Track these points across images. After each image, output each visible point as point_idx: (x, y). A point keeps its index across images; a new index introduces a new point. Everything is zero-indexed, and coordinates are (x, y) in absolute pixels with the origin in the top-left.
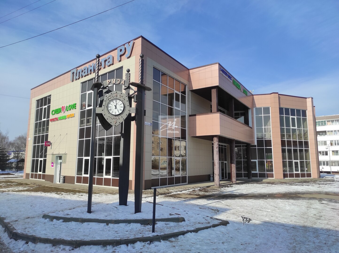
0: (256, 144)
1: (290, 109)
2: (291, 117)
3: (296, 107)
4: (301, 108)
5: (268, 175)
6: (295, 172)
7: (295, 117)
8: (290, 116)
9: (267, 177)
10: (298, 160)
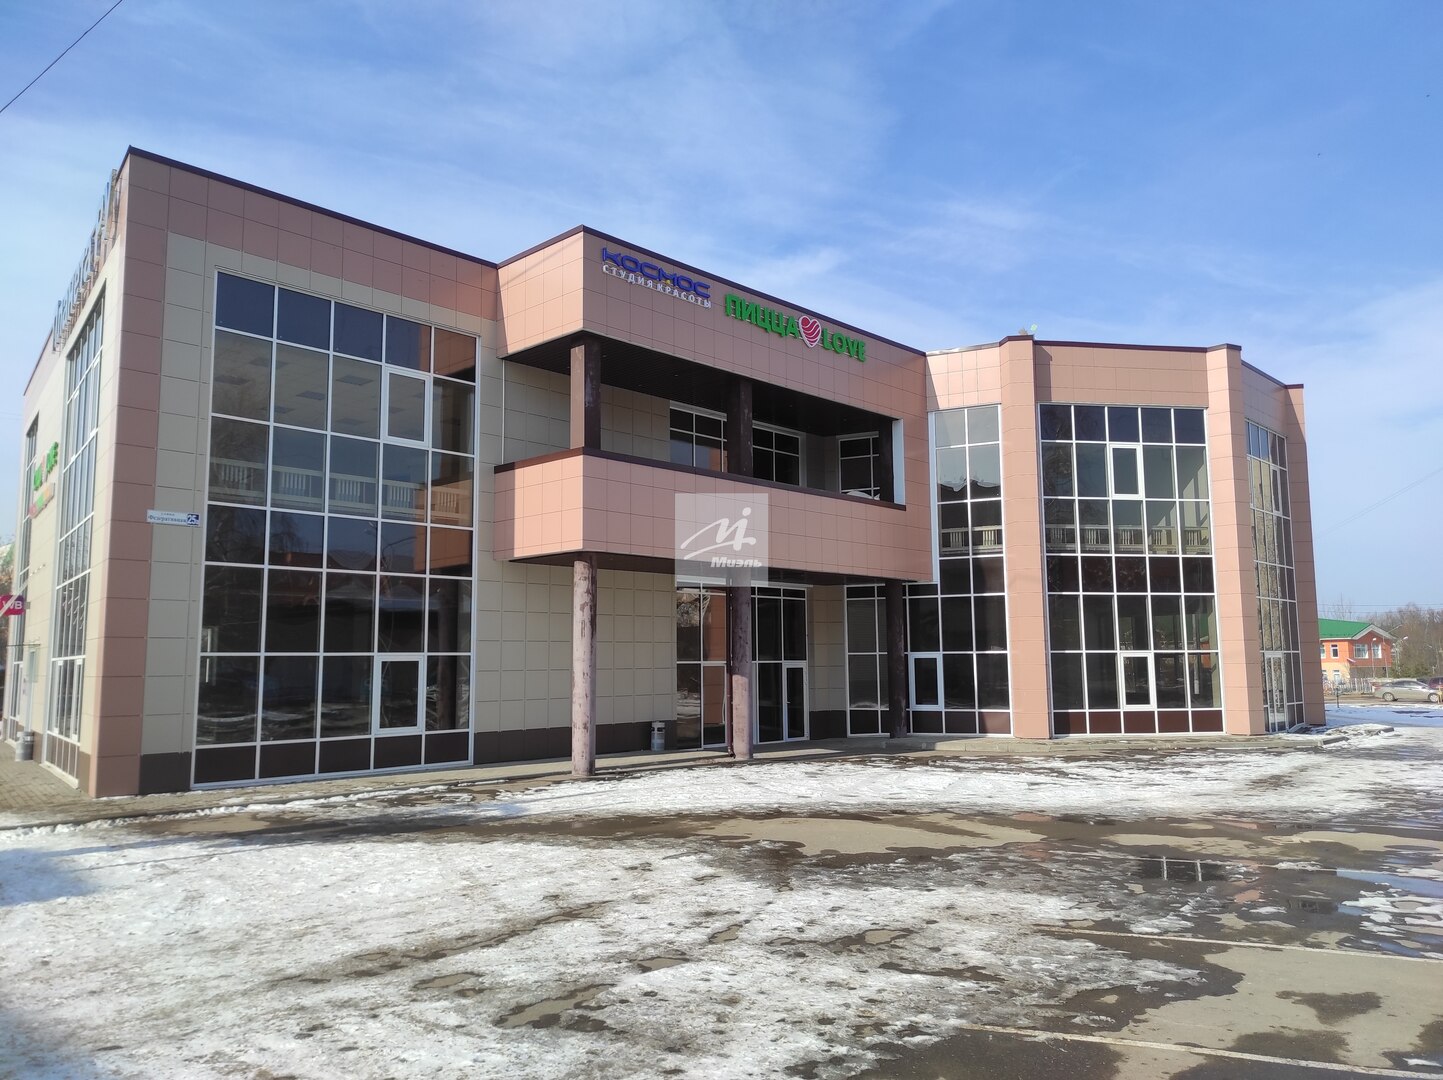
0: (936, 579)
1: (1106, 409)
2: (1111, 446)
3: (1138, 397)
4: (1173, 400)
5: (989, 723)
6: (1124, 707)
7: (1138, 447)
8: (1107, 442)
9: (983, 730)
10: (1147, 649)
